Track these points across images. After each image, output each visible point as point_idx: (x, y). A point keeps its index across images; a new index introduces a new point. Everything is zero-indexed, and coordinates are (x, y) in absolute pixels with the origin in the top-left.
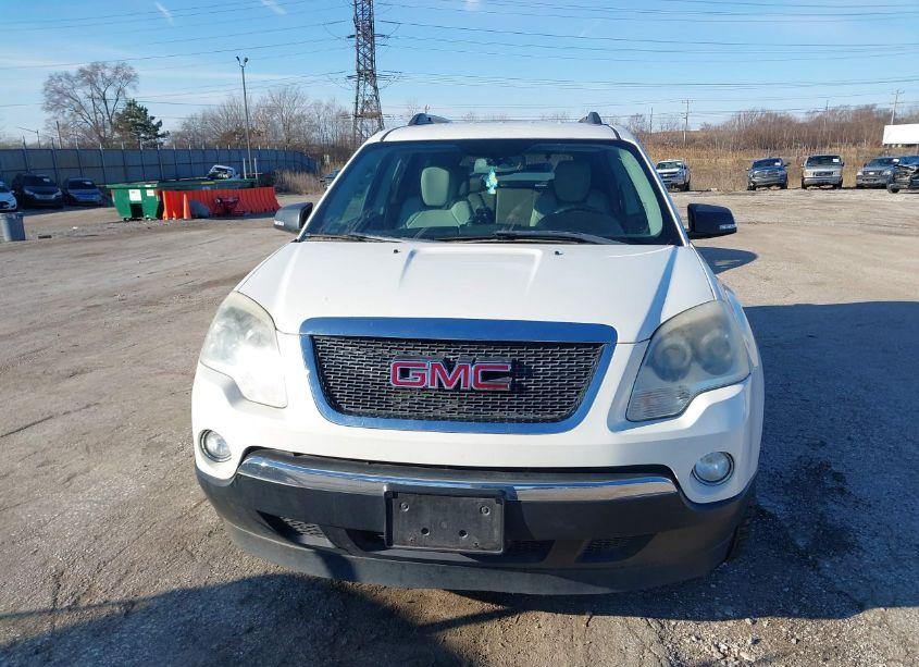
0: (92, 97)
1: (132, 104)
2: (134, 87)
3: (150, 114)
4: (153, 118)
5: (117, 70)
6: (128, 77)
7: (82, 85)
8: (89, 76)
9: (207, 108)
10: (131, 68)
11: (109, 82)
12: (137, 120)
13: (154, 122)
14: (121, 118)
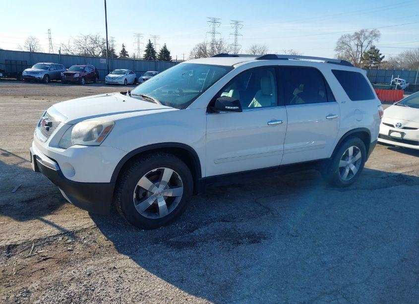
0: (357, 45)
1: (373, 48)
2: (377, 40)
3: (380, 52)
4: (381, 54)
5: (371, 33)
6: (375, 36)
7: (354, 39)
8: (358, 36)
9: (409, 50)
10: (379, 31)
11: (366, 38)
12: (374, 55)
13: (381, 56)
14: (366, 54)
